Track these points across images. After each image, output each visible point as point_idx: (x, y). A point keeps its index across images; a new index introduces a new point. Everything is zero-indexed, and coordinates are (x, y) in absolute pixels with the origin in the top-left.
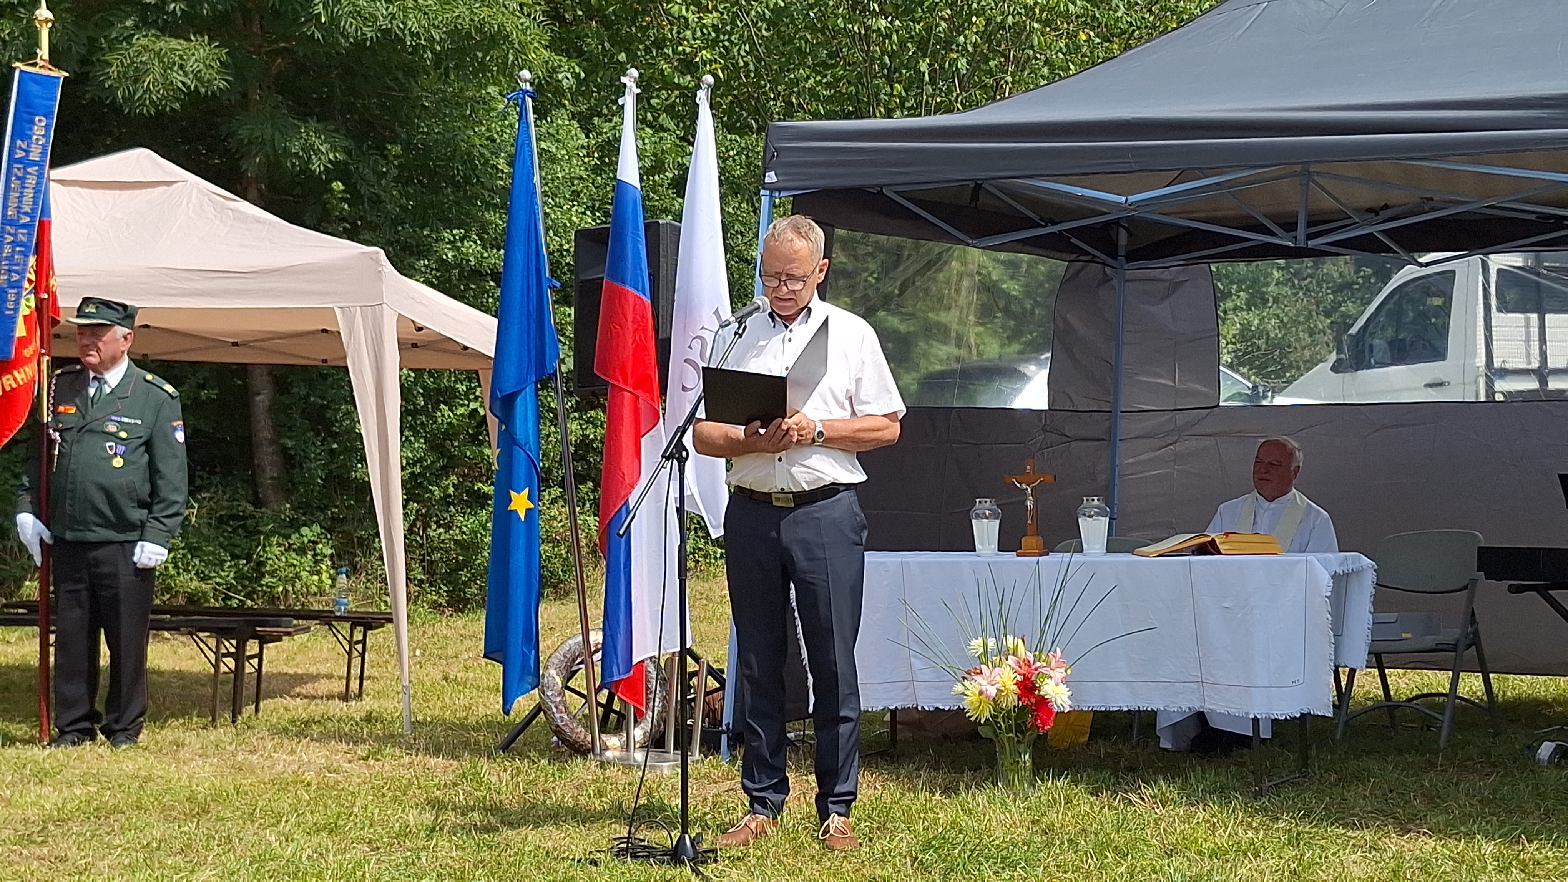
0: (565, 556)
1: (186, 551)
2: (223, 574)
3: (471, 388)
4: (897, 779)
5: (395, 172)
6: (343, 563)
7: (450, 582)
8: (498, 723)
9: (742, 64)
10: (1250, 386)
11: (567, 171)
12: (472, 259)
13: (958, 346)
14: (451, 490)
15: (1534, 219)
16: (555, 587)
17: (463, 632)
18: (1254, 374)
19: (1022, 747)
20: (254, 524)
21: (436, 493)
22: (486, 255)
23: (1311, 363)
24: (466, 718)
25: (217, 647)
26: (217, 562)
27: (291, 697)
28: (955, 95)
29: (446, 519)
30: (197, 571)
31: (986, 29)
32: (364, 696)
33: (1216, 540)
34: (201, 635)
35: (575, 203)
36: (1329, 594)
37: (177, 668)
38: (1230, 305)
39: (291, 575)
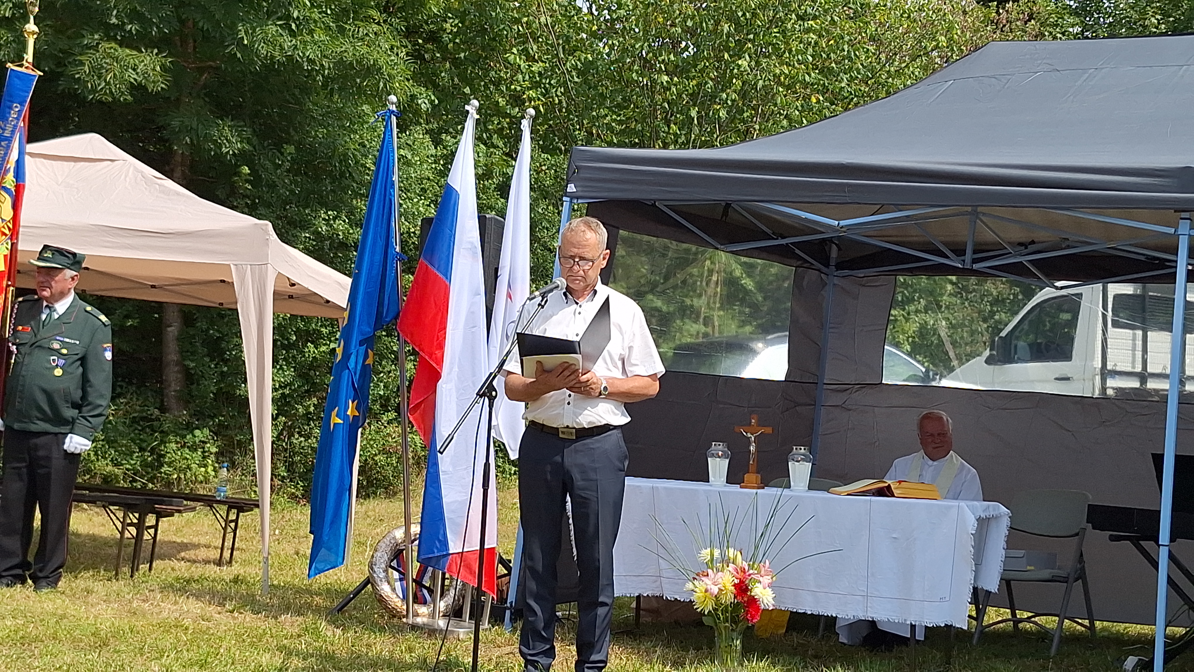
0: (395, 465)
1: (104, 443)
2: (133, 462)
3: (334, 332)
4: (638, 653)
5: (287, 165)
6: (224, 459)
7: (306, 480)
8: (335, 590)
9: (557, 102)
10: (924, 370)
11: (419, 173)
12: (340, 233)
13: (705, 324)
14: (312, 409)
15: (1143, 259)
16: (386, 488)
18: (927, 361)
19: (735, 635)
20: (159, 425)
21: (300, 410)
22: (351, 231)
23: (970, 356)
24: (311, 585)
25: (124, 518)
26: (128, 452)
27: (178, 560)
28: (715, 136)
29: (306, 431)
30: (112, 458)
31: (742, 89)
32: (234, 563)
33: (892, 485)
34: (111, 508)
35: (423, 198)
36: (974, 532)
37: (91, 532)
38: (912, 308)
39: (184, 466)
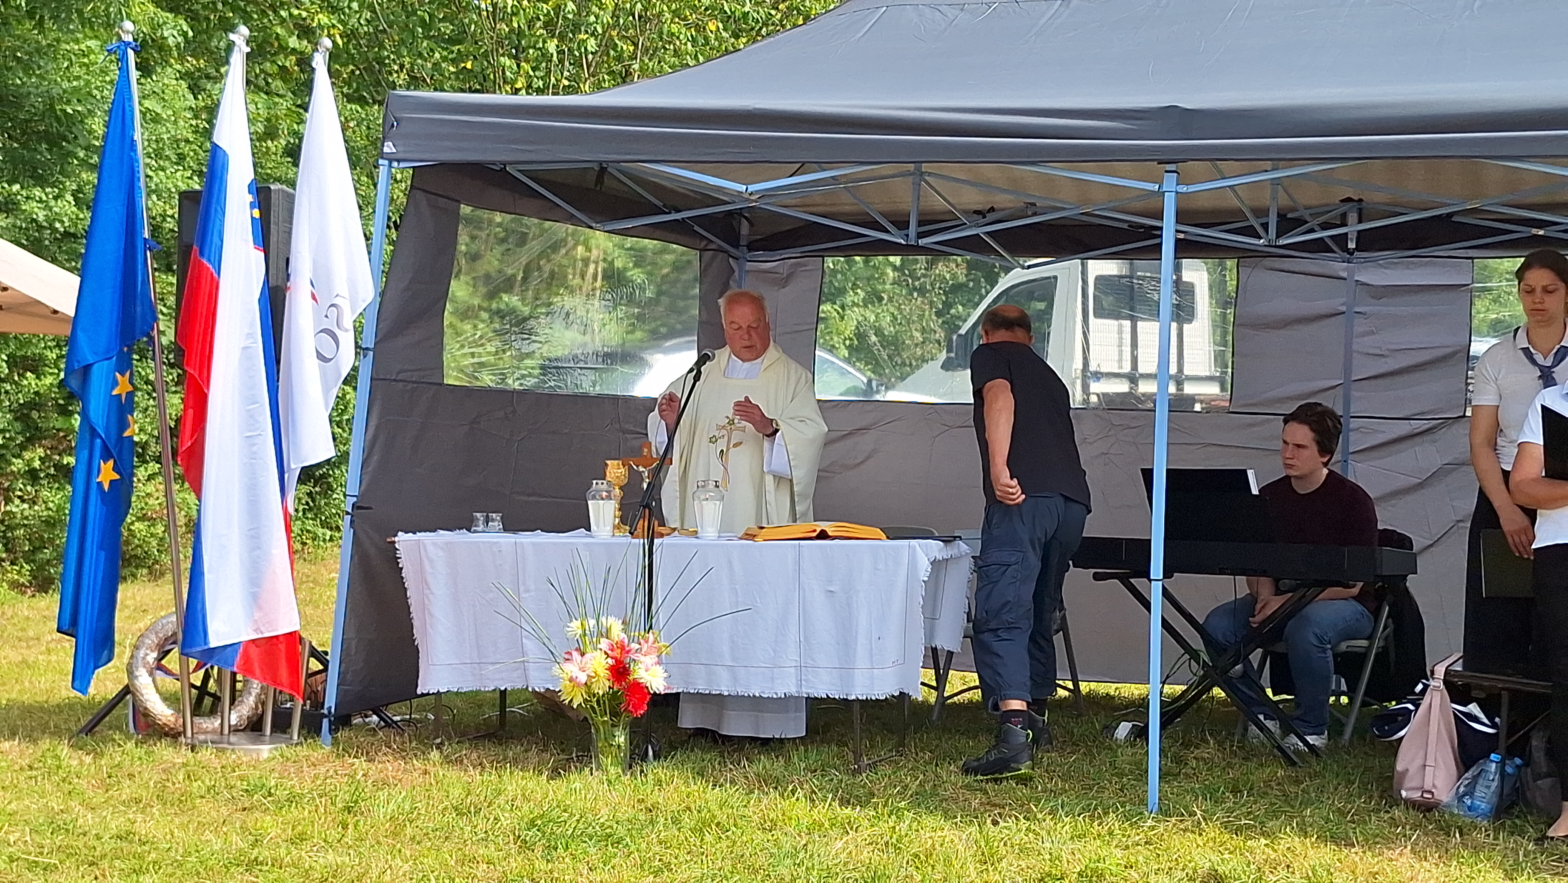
4: (504, 760)
8: (82, 705)
10: (865, 380)
14: (37, 464)
15: (1126, 227)
17: (46, 613)
18: (868, 369)
19: (616, 731)
21: (20, 466)
23: (922, 361)
24: (46, 702)
36: (926, 579)
